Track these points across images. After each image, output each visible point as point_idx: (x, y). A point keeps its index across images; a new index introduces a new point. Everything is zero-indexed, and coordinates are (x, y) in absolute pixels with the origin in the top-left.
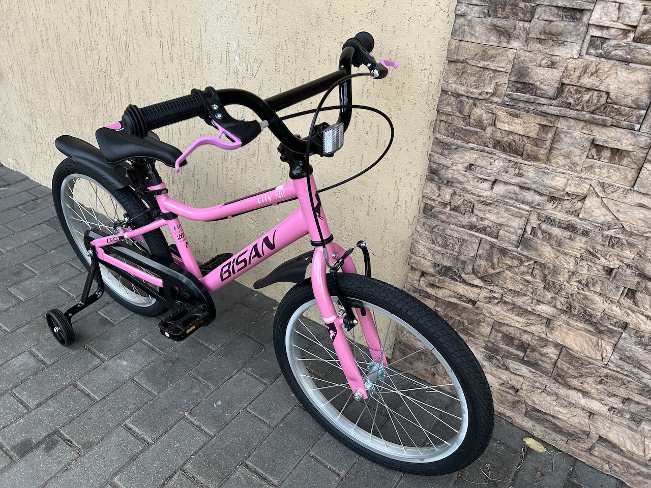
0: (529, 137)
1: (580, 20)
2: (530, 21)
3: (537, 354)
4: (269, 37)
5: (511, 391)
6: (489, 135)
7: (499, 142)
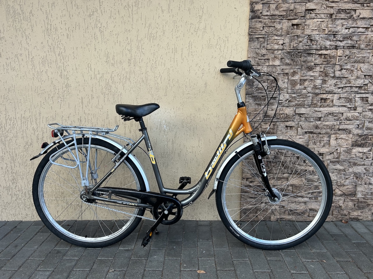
0: (271, 128)
1: (276, 99)
2: (265, 101)
3: (287, 191)
4: (179, 117)
5: (282, 208)
6: (260, 130)
7: (263, 131)
